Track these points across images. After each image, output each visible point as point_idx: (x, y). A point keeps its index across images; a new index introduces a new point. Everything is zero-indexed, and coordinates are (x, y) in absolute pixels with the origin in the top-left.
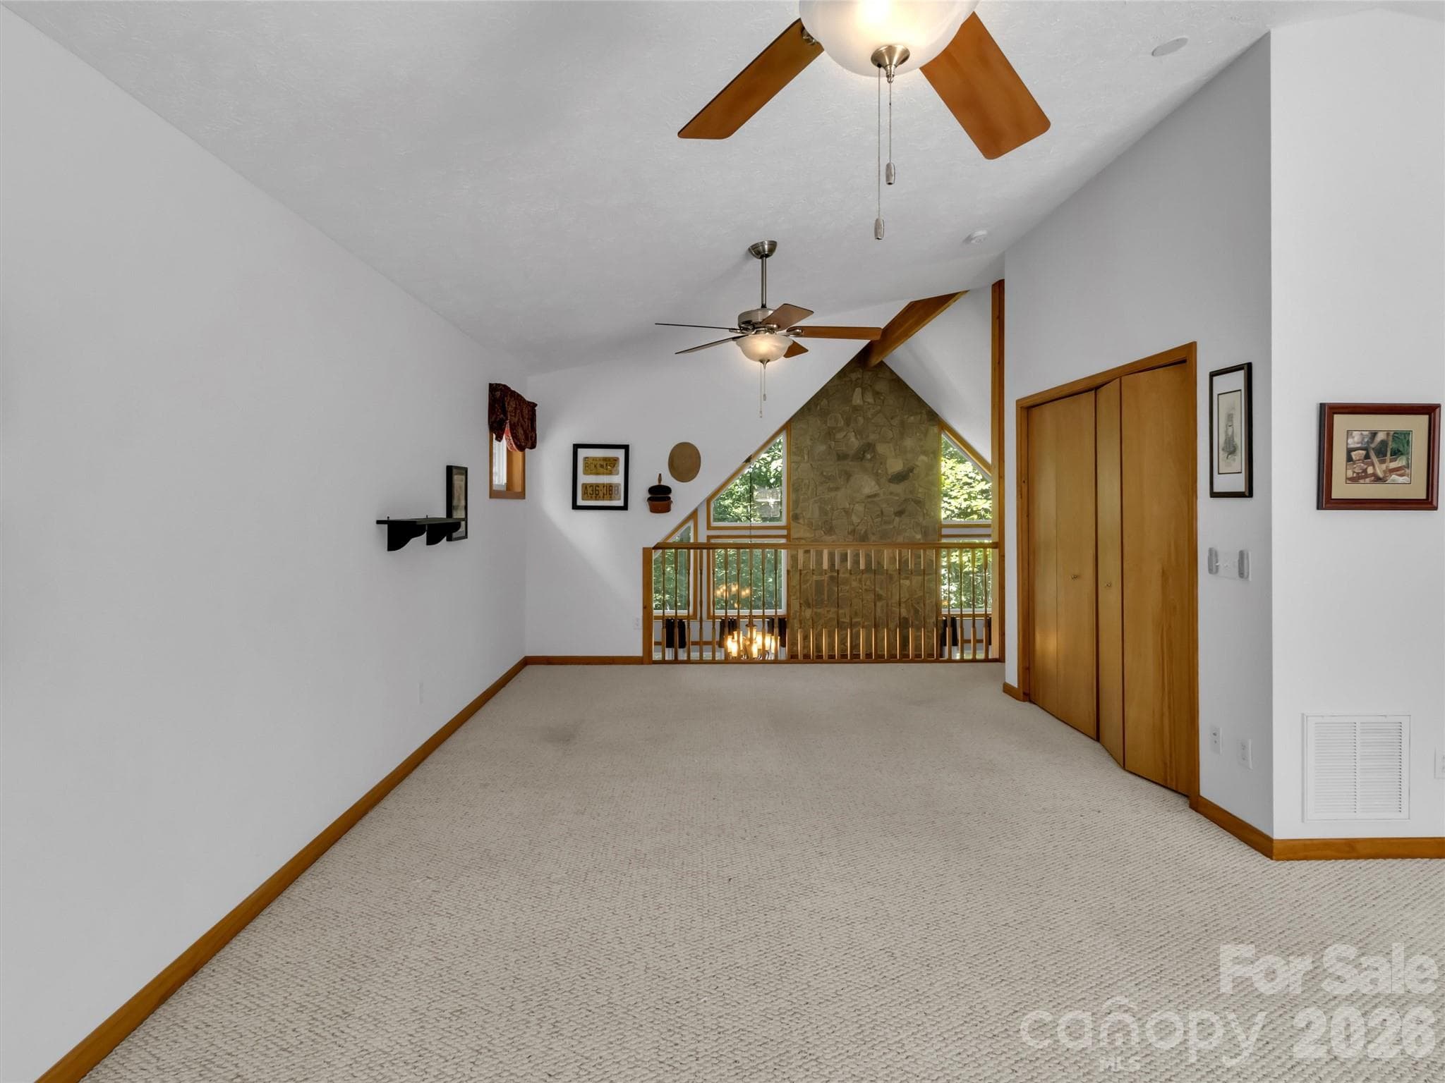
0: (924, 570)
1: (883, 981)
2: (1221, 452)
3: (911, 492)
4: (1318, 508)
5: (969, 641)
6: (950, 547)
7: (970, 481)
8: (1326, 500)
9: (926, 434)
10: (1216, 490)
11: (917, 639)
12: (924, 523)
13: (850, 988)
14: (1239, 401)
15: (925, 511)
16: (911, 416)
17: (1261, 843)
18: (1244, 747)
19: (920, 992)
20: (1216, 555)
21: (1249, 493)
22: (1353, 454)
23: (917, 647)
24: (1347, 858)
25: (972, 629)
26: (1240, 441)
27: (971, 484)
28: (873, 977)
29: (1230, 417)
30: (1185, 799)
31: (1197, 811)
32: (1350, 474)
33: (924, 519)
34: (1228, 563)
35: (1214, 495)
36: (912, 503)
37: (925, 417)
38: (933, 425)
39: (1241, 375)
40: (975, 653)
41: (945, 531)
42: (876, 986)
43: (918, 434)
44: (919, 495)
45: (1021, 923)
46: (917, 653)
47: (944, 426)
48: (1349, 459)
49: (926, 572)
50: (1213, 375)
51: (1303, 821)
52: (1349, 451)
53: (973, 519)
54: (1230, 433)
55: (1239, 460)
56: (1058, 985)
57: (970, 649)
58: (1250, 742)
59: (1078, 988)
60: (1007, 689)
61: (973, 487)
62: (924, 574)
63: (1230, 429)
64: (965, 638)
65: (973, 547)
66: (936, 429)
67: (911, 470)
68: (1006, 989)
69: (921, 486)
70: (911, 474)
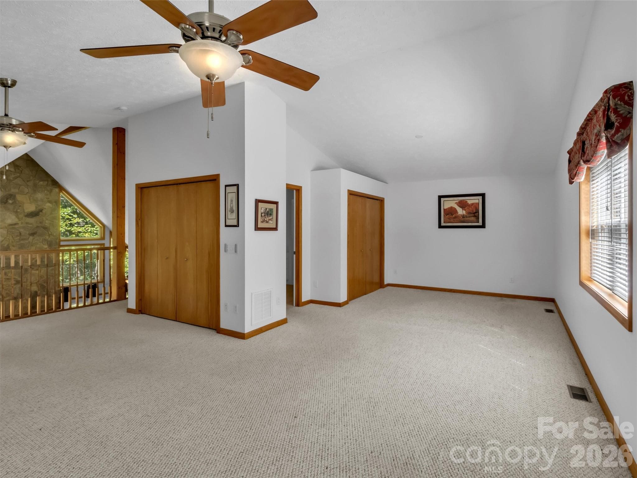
0: (47, 264)
1: (151, 425)
2: (229, 212)
3: (41, 223)
4: (255, 230)
5: (101, 294)
6: (63, 251)
7: (70, 218)
8: (257, 228)
9: (51, 191)
10: (227, 224)
11: (42, 302)
12: (49, 239)
13: (139, 434)
14: (234, 196)
15: (50, 233)
16: (41, 181)
17: (241, 336)
18: (236, 307)
19: (167, 421)
20: (227, 246)
21: (237, 226)
22: (262, 214)
23: (42, 307)
24: (261, 333)
25: (103, 288)
26: (235, 208)
27: (70, 219)
28: (146, 426)
29: (232, 201)
30: (215, 331)
31: (220, 333)
32: (262, 220)
33: (49, 237)
34: (231, 248)
35: (226, 226)
36: (41, 228)
37: (50, 182)
38: (56, 188)
39: (236, 187)
40: (78, 304)
41: (62, 243)
42: (149, 428)
43: (46, 192)
44: (46, 224)
45: (188, 385)
46: (43, 309)
47: (62, 189)
48: (261, 216)
49: (48, 266)
50: (226, 186)
51: (251, 325)
52: (262, 213)
53: (73, 237)
54: (232, 206)
55: (234, 215)
56: (210, 396)
57: (102, 298)
58: (238, 306)
59: (216, 394)
60: (130, 311)
61: (71, 221)
62: (47, 266)
63: (232, 205)
64: (100, 293)
65: (70, 251)
66: (57, 190)
67: (41, 211)
68: (195, 405)
69: (47, 220)
70: (41, 213)
